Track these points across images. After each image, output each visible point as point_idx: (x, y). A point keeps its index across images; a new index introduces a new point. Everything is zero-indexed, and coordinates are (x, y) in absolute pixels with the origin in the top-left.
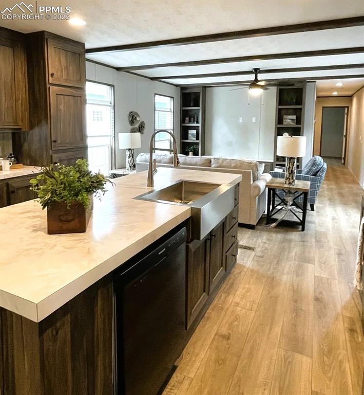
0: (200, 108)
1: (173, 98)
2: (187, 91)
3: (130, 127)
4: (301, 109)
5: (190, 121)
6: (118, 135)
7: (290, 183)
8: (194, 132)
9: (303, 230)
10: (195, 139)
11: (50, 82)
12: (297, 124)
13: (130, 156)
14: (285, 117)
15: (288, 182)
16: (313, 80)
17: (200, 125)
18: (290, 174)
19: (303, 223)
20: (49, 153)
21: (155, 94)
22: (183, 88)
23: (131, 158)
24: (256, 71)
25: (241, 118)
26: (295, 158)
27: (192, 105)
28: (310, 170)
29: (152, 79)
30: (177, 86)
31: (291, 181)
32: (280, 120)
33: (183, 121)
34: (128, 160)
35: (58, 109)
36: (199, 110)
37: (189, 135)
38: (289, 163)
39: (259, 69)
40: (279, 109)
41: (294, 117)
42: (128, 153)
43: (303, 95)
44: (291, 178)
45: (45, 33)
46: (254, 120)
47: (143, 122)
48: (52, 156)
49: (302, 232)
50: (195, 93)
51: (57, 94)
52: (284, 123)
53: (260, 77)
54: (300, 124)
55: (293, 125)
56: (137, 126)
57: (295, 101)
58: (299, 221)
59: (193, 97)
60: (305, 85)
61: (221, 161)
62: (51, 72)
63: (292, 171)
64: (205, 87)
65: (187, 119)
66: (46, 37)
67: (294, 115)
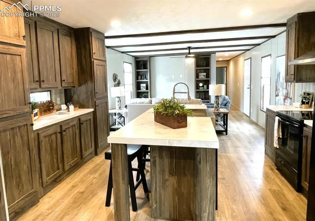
0: (148, 70)
1: (131, 64)
2: (138, 60)
3: (114, 83)
4: (209, 69)
5: (141, 79)
6: (110, 89)
7: (217, 110)
8: (145, 85)
9: (227, 134)
10: (145, 89)
11: (94, 58)
12: (206, 78)
13: (119, 101)
14: (200, 74)
15: (216, 110)
16: (214, 52)
17: (148, 80)
18: (217, 105)
19: (226, 131)
20: (94, 100)
21: (124, 62)
22: (136, 58)
23: (120, 102)
24: (189, 48)
25: (173, 76)
26: (219, 96)
27: (142, 68)
28: (222, 103)
29: (122, 52)
30: (133, 56)
31: (218, 108)
32: (197, 76)
33: (137, 78)
34: (117, 104)
35: (97, 74)
36: (147, 71)
37: (141, 87)
38: (217, 99)
39: (190, 47)
40: (196, 69)
41: (205, 74)
42: (117, 99)
43: (210, 61)
44: (218, 107)
45: (90, 29)
46: (181, 76)
47: (119, 80)
48: (95, 102)
49: (226, 136)
50: (144, 61)
51: (97, 65)
52: (199, 78)
53: (192, 51)
54: (209, 78)
55: (205, 78)
56: (117, 83)
57: (205, 64)
58: (224, 130)
59: (142, 63)
60: (210, 55)
61: (181, 100)
62: (94, 52)
63: (218, 103)
64: (150, 57)
65: (140, 77)
66: (91, 31)
67: (204, 72)
